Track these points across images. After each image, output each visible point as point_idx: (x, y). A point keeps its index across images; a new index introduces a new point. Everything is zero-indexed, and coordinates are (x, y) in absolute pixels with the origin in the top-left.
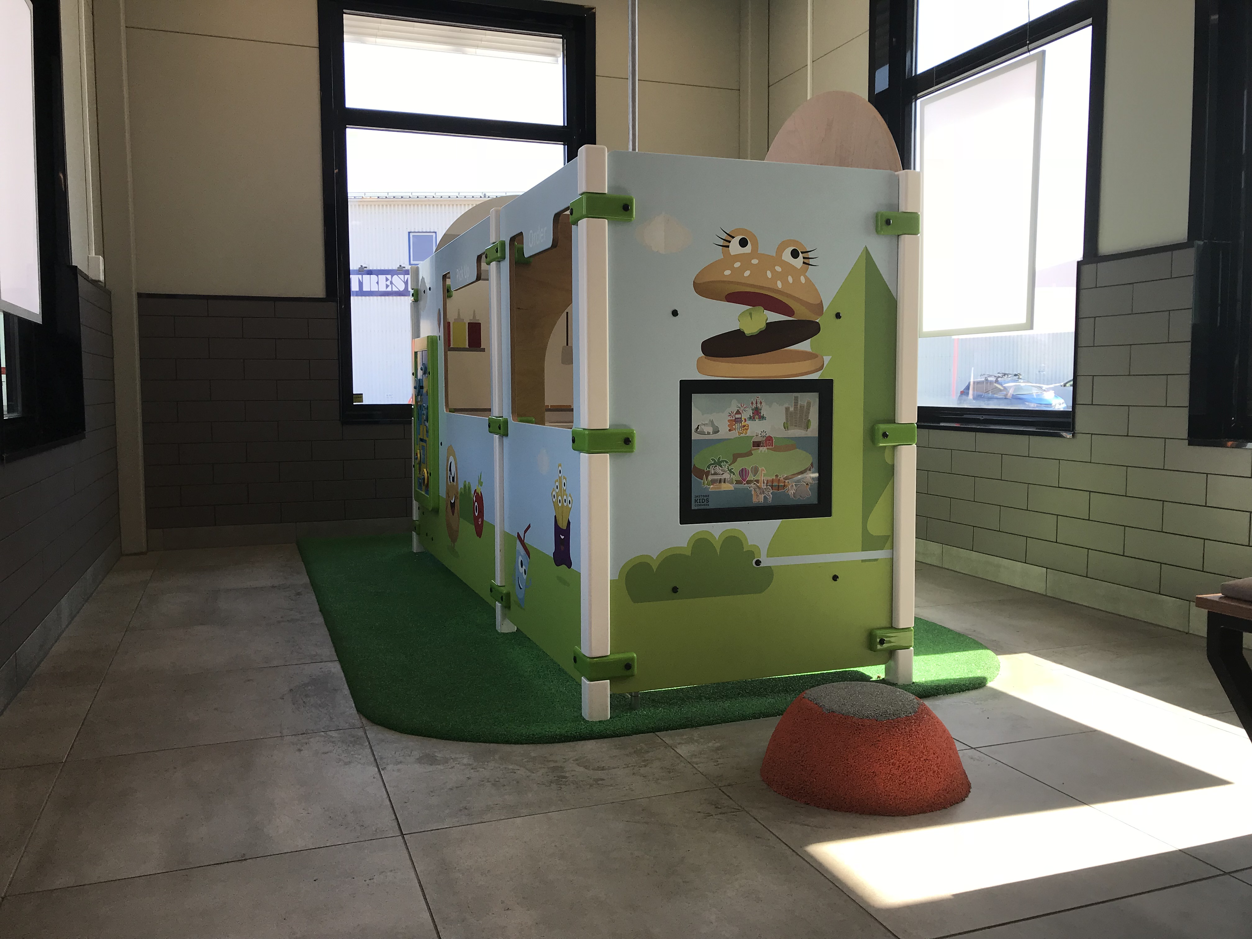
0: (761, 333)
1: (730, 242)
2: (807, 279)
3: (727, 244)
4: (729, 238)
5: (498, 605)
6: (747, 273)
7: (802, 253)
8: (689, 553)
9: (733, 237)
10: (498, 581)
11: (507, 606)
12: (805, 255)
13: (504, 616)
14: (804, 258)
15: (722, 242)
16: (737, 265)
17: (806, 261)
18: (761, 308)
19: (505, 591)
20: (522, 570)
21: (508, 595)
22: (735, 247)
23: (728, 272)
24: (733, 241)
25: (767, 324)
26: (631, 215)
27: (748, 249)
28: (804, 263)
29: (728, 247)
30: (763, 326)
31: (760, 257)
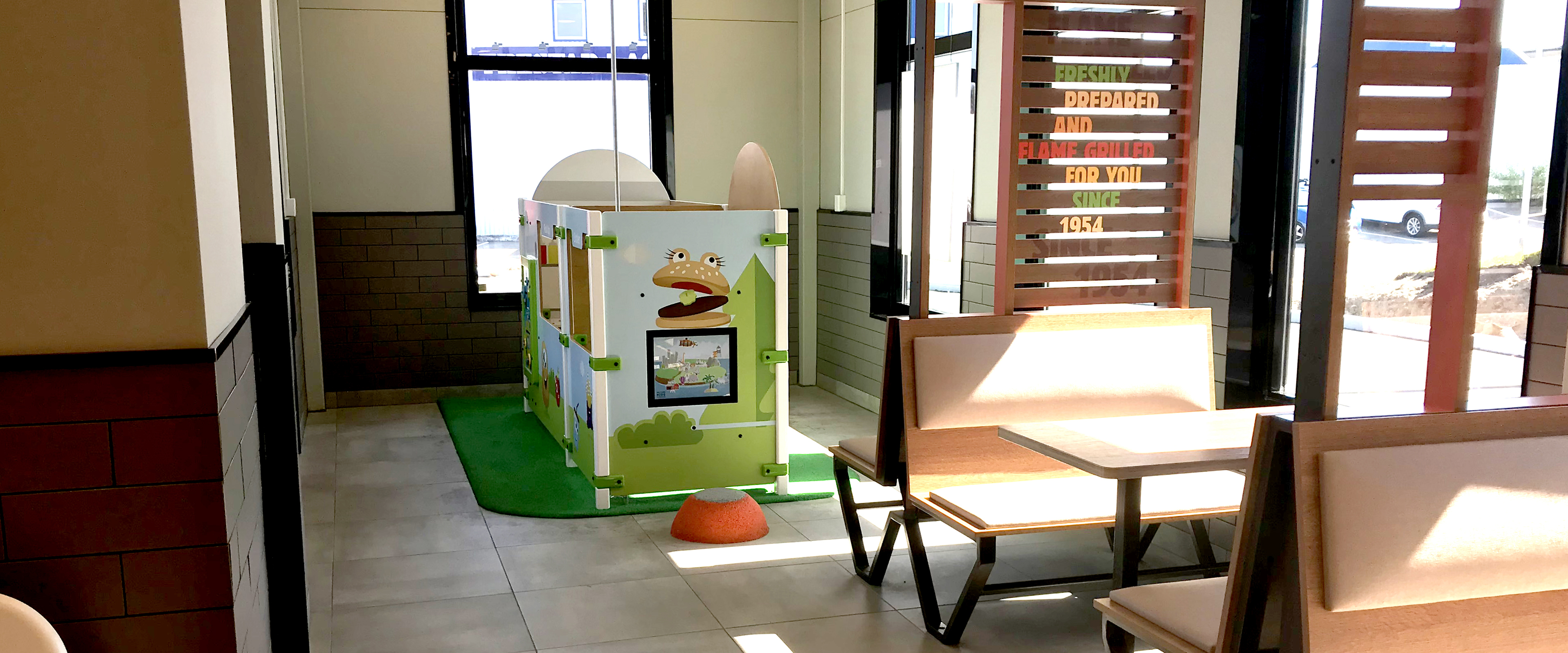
0: (693, 304)
1: (673, 256)
2: (719, 273)
3: (672, 257)
4: (673, 254)
5: (567, 450)
6: (684, 272)
7: (716, 259)
8: (653, 423)
9: (675, 253)
10: (566, 436)
11: (571, 451)
12: (718, 260)
13: (570, 458)
14: (717, 262)
15: (668, 256)
16: (678, 268)
17: (718, 263)
18: (693, 290)
19: (569, 441)
20: (576, 429)
21: (571, 444)
22: (676, 257)
23: (672, 272)
24: (675, 255)
25: (696, 299)
26: (616, 246)
27: (684, 259)
28: (717, 265)
29: (672, 258)
30: (694, 300)
31: (692, 263)
